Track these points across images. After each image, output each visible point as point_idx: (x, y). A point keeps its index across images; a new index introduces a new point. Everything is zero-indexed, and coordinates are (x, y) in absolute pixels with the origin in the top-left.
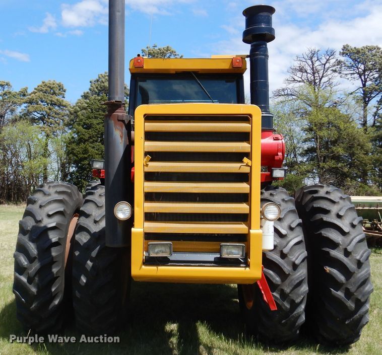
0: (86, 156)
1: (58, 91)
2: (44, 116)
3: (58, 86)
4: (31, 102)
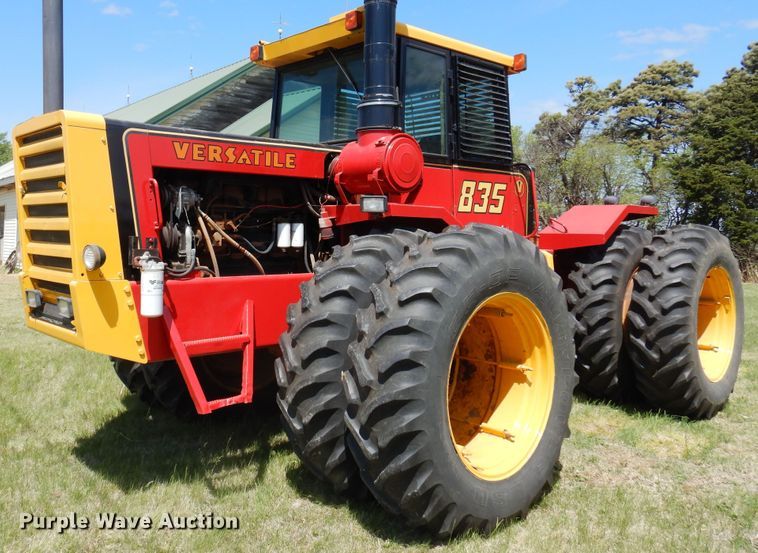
0: (707, 186)
1: (677, 77)
2: (650, 123)
3: (678, 69)
4: (625, 103)
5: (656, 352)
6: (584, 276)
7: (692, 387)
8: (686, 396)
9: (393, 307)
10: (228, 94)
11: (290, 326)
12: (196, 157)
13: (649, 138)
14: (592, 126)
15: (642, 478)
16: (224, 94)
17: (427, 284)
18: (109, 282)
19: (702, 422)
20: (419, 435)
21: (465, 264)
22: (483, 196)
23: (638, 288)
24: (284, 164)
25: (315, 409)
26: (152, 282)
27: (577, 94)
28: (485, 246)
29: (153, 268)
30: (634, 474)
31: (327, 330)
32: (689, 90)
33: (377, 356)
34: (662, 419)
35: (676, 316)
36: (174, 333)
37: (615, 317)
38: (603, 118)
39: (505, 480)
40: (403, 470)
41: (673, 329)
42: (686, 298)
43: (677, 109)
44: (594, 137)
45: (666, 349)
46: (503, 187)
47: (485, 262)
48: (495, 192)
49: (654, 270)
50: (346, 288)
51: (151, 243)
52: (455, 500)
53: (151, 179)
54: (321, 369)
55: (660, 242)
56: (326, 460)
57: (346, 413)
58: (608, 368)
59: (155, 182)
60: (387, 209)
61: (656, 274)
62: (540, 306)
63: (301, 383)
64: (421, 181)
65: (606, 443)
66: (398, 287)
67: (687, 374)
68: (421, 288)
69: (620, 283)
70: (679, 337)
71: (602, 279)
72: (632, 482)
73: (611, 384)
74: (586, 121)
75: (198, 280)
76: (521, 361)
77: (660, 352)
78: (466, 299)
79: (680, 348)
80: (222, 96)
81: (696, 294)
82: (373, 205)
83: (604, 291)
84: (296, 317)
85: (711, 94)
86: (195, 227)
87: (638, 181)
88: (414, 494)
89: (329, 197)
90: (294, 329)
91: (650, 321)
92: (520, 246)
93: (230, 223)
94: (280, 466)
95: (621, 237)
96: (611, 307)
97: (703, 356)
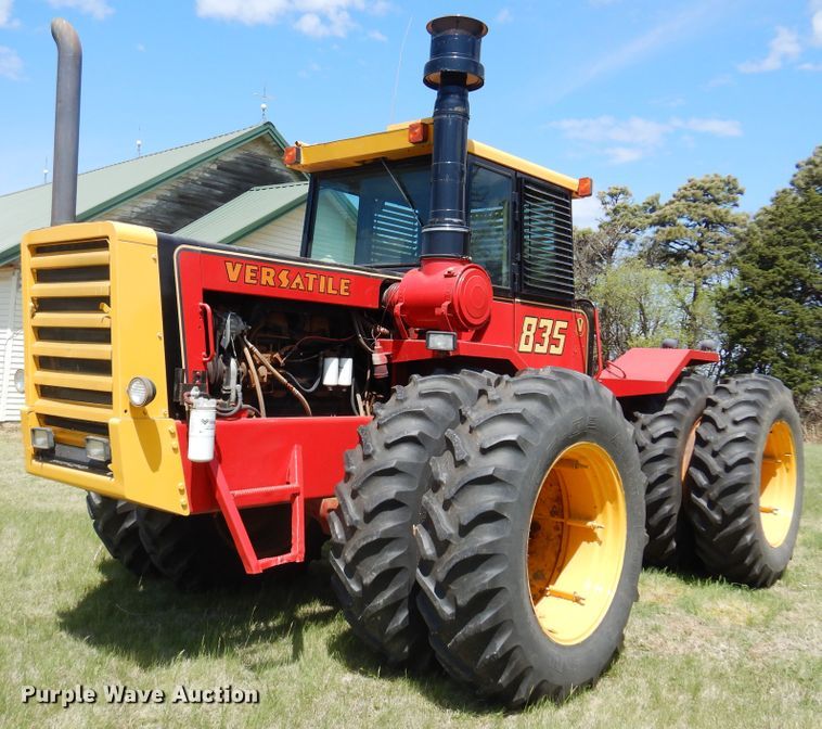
1: (721, 195)
2: (691, 248)
3: (722, 185)
4: (662, 223)
5: (718, 513)
6: (644, 427)
7: (753, 551)
8: (747, 561)
9: (474, 455)
10: (194, 182)
11: (348, 476)
12: (248, 280)
13: (690, 265)
14: (627, 246)
15: (708, 645)
16: (188, 181)
17: (510, 431)
18: (154, 421)
19: (761, 591)
20: (502, 591)
21: (547, 410)
22: (544, 335)
23: (701, 442)
24: (339, 291)
25: (379, 568)
26: (205, 422)
27: (610, 207)
28: (567, 392)
29: (205, 405)
30: (699, 642)
31: (393, 479)
32: (734, 211)
33: (457, 507)
34: (721, 588)
35: (739, 474)
36: (221, 480)
37: (675, 474)
38: (640, 238)
39: (578, 645)
40: (483, 630)
41: (737, 488)
42: (750, 454)
43: (721, 233)
44: (627, 260)
45: (728, 510)
46: (564, 325)
47: (566, 409)
48: (556, 331)
49: (718, 424)
50: (415, 433)
51: (198, 377)
52: (533, 664)
53: (201, 304)
54: (386, 523)
55: (723, 393)
56: (387, 626)
57: (418, 570)
58: (666, 531)
59: (208, 307)
60: (456, 347)
61: (720, 427)
62: (615, 459)
63: (364, 539)
64: (489, 317)
65: (668, 612)
66: (479, 434)
67: (749, 537)
68: (505, 435)
69: (681, 437)
70: (742, 496)
71: (662, 432)
72: (698, 650)
73: (669, 549)
74: (620, 240)
75: (244, 420)
76: (591, 518)
77: (723, 513)
78: (548, 448)
79: (743, 509)
80: (185, 183)
81: (760, 450)
82: (441, 342)
83: (664, 445)
84: (356, 465)
85: (761, 217)
86: (241, 358)
87: (677, 316)
88: (493, 656)
89: (382, 329)
90: (353, 479)
91: (713, 479)
92: (598, 394)
93: (277, 355)
94: (317, 640)
95: (682, 385)
96: (671, 463)
97: (765, 518)
